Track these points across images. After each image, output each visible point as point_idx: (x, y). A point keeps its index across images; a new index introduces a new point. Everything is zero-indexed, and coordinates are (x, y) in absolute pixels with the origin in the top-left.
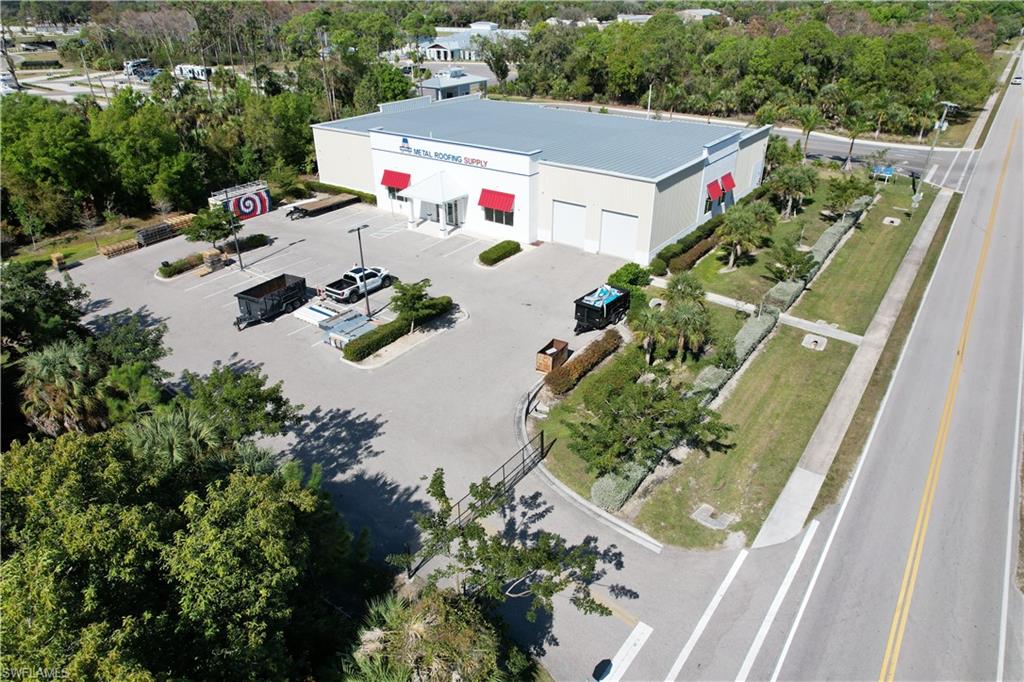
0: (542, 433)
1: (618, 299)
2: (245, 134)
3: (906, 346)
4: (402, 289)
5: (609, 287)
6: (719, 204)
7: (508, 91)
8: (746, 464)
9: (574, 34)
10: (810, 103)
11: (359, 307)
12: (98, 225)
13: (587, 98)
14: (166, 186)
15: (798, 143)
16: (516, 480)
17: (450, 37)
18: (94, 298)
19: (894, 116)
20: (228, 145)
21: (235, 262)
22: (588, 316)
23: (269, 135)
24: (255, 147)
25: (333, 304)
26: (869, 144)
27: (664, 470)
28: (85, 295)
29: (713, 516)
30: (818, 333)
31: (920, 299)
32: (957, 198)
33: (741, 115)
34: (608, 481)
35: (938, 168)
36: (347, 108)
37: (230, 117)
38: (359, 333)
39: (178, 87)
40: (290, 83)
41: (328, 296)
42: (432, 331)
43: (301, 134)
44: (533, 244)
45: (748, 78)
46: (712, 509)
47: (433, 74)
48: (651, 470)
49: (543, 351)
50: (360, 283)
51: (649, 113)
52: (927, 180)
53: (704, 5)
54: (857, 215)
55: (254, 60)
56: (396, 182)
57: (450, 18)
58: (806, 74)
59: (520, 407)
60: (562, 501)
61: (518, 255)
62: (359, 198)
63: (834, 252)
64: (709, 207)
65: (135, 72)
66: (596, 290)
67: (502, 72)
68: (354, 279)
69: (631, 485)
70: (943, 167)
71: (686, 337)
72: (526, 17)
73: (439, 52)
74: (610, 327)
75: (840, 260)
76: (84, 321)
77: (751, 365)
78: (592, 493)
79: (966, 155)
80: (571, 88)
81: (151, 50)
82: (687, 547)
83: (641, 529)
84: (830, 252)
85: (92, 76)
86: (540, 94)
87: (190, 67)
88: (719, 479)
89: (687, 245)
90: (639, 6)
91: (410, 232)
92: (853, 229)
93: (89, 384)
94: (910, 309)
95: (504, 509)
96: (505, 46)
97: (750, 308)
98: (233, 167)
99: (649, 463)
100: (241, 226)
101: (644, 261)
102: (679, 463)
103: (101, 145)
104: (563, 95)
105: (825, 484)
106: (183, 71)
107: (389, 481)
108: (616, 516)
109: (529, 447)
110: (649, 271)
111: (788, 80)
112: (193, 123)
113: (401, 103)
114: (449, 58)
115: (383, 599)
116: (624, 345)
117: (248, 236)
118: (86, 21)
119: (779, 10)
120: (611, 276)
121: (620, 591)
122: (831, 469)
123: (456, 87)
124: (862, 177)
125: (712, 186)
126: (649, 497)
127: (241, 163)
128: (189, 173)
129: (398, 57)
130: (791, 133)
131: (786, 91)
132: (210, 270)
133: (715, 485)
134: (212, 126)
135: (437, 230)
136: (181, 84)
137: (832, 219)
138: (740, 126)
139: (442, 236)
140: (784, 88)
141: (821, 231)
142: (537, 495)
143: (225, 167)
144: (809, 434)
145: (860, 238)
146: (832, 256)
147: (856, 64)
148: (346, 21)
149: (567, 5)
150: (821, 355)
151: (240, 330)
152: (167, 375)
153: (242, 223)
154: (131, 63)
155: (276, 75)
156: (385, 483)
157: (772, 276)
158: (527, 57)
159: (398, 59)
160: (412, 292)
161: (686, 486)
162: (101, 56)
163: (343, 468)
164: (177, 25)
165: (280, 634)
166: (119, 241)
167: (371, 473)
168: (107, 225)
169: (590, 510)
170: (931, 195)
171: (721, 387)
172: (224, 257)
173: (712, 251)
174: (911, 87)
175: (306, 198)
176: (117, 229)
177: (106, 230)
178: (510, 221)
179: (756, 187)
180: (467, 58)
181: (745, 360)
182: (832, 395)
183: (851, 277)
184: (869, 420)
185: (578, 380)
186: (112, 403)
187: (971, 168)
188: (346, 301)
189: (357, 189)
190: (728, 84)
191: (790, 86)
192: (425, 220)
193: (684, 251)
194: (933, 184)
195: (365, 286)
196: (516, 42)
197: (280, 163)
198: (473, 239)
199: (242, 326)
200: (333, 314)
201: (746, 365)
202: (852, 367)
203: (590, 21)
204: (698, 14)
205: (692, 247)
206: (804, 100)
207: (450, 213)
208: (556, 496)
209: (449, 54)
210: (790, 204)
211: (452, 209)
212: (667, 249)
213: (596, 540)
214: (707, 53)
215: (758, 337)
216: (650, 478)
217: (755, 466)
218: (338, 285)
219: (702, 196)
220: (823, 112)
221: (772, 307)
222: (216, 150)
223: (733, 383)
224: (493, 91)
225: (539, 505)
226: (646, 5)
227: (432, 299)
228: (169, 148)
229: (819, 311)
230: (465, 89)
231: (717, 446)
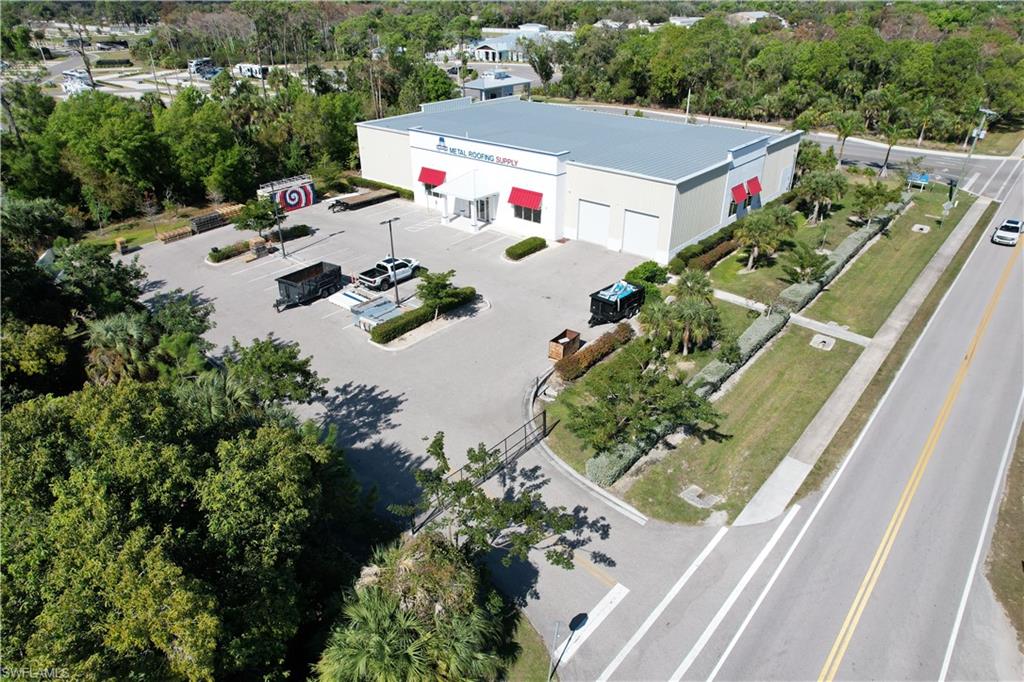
0: (544, 413)
1: (633, 294)
2: (295, 130)
3: (913, 350)
4: (429, 279)
5: (625, 284)
6: (745, 207)
7: (553, 93)
8: (739, 452)
9: (620, 36)
10: (854, 108)
11: (389, 295)
12: (157, 213)
13: (629, 101)
14: (220, 178)
15: (831, 149)
16: (519, 454)
17: (499, 38)
18: (151, 278)
19: (939, 123)
20: (279, 140)
21: (278, 250)
22: (602, 311)
23: (316, 131)
24: (303, 143)
25: (366, 291)
26: (905, 150)
27: (659, 453)
28: (144, 276)
29: (700, 496)
30: (826, 334)
31: (938, 304)
32: (994, 206)
33: (782, 121)
34: (603, 457)
35: (979, 178)
36: (392, 107)
37: (281, 114)
38: (387, 318)
39: (235, 86)
40: (339, 82)
41: (362, 283)
42: (455, 319)
43: (347, 132)
44: (559, 241)
45: (791, 83)
46: (701, 490)
47: (480, 75)
48: (645, 452)
49: (555, 340)
50: (391, 273)
51: (687, 116)
52: (965, 189)
53: (760, 7)
54: (884, 223)
55: (308, 59)
56: (432, 179)
57: (501, 19)
58: (851, 80)
59: (529, 390)
60: (558, 475)
61: (543, 251)
62: (398, 194)
63: (856, 257)
64: (733, 210)
65: (198, 71)
66: (612, 286)
67: (546, 74)
68: (386, 269)
69: (623, 463)
70: (985, 176)
71: (691, 331)
72: (576, 19)
73: (487, 53)
74: (624, 321)
75: (861, 265)
76: (141, 299)
77: (757, 361)
78: (587, 469)
79: (1012, 163)
80: (613, 90)
81: (214, 49)
82: (671, 521)
83: (629, 503)
84: (851, 257)
85: (159, 74)
86: (583, 96)
87: (249, 66)
88: (711, 464)
89: (707, 247)
90: (693, 8)
91: (444, 227)
92: (879, 236)
93: (144, 351)
94: (924, 314)
95: (504, 479)
96: (549, 49)
97: (760, 307)
98: (281, 162)
99: (642, 444)
100: (285, 217)
101: (663, 259)
102: (674, 448)
103: (163, 139)
104: (606, 98)
105: (812, 473)
106: (241, 70)
107: (403, 449)
108: (608, 491)
109: (532, 423)
110: (667, 269)
111: (832, 86)
112: (246, 120)
113: (443, 103)
114: (497, 59)
115: (386, 546)
116: (635, 338)
117: (292, 226)
118: (156, 21)
119: (837, 12)
120: (629, 273)
121: (600, 558)
122: (820, 460)
123: (500, 88)
124: (891, 186)
125: (737, 190)
126: (641, 476)
127: (289, 159)
128: (241, 166)
129: (444, 59)
130: (825, 138)
131: (829, 97)
132: (255, 257)
133: (706, 469)
134: (264, 122)
135: (469, 225)
136: (238, 82)
137: (858, 225)
138: (776, 131)
139: (473, 231)
140: (827, 93)
141: (845, 236)
142: (537, 468)
143: (275, 161)
144: (803, 427)
145: (886, 245)
146: (853, 261)
147: (903, 69)
148: (395, 23)
149: (620, 6)
150: (827, 355)
151: (279, 311)
152: (211, 346)
153: (286, 214)
154: (195, 62)
155: (326, 75)
156: (399, 452)
157: (788, 278)
158: (571, 59)
159: (446, 60)
160: (436, 281)
161: (678, 468)
162: (167, 54)
163: (362, 437)
164: (239, 26)
166: (176, 228)
167: (387, 443)
168: (166, 213)
169: (584, 484)
170: (967, 204)
171: (723, 380)
172: (269, 245)
173: (734, 253)
174: (959, 94)
175: (348, 192)
176: (174, 218)
177: (165, 218)
178: (537, 219)
179: (786, 191)
180: (515, 59)
181: (750, 357)
182: (831, 392)
183: (871, 282)
184: (864, 416)
185: (588, 368)
186: (162, 367)
187: (1015, 177)
188: (378, 289)
189: (396, 185)
190: (770, 89)
191: (834, 92)
192: (459, 216)
193: (704, 252)
194: (971, 192)
195: (395, 275)
196: (562, 45)
197: (325, 158)
198: (502, 235)
199: (281, 308)
200: (365, 300)
201: (752, 361)
202: (856, 367)
203: (641, 23)
204: (751, 17)
205: (713, 248)
206: (848, 106)
207: (482, 210)
208: (553, 470)
209: (497, 56)
210: (816, 209)
211: (483, 207)
212: (688, 249)
213: (585, 510)
214: (753, 57)
215: (764, 334)
216: (644, 459)
217: (747, 453)
218: (371, 273)
219: (727, 199)
220: (866, 118)
221: (783, 308)
222: (267, 145)
223: (736, 377)
224: (537, 92)
225: (537, 477)
226: (700, 7)
227: (456, 288)
228: (226, 143)
229: (833, 313)
230: (508, 91)
231: (713, 435)
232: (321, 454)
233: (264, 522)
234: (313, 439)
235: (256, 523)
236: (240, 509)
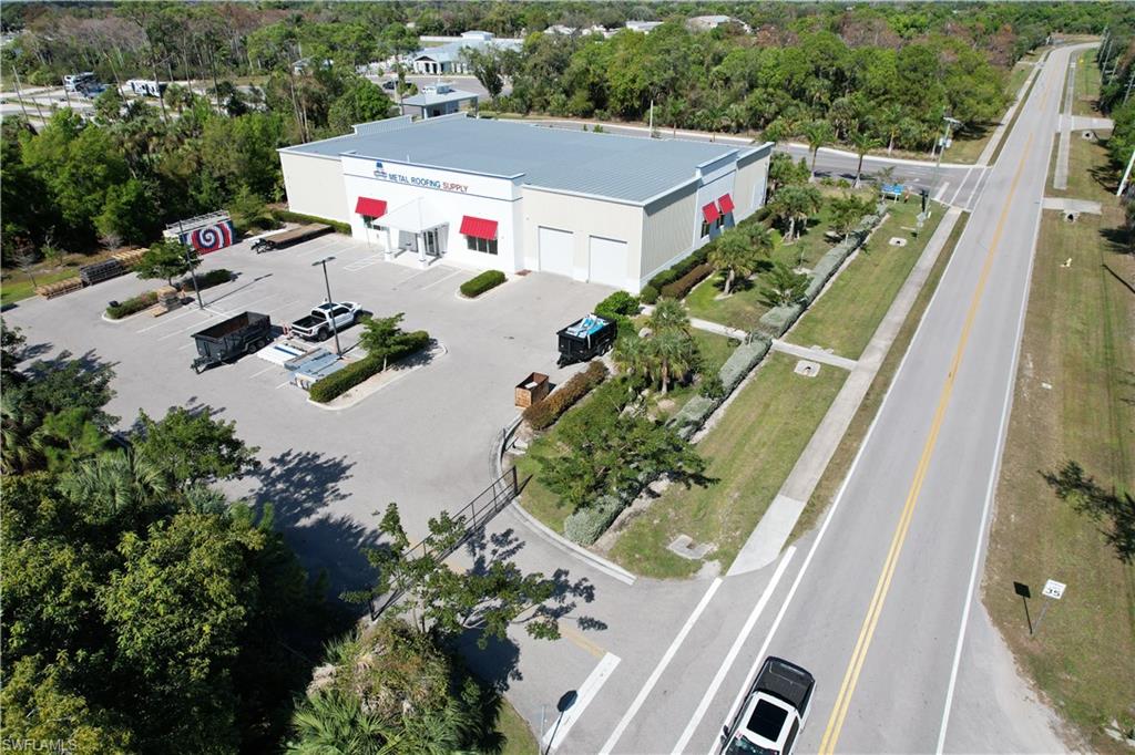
0: (514, 469)
1: (604, 329)
2: (204, 159)
3: (900, 369)
4: (373, 325)
5: (594, 318)
6: (718, 227)
7: (503, 108)
8: (728, 494)
9: (573, 44)
10: (824, 117)
11: (328, 345)
12: (34, 262)
13: (587, 114)
14: (114, 218)
15: (804, 161)
16: (488, 518)
17: (439, 48)
18: (31, 342)
19: (908, 131)
20: (186, 171)
21: (192, 300)
22: (572, 348)
23: (232, 161)
24: (215, 175)
25: (301, 343)
26: (876, 160)
27: (642, 502)
28: (21, 340)
29: (690, 546)
30: (811, 359)
31: (918, 321)
32: (965, 216)
33: (751, 131)
34: (582, 513)
35: (949, 187)
36: (320, 130)
37: (186, 141)
38: (327, 372)
39: (126, 106)
40: (255, 101)
41: (295, 334)
42: (407, 368)
43: (268, 159)
44: (520, 274)
45: (758, 92)
46: (690, 540)
47: (418, 87)
48: (628, 503)
49: (522, 386)
50: (329, 320)
51: (650, 129)
52: (936, 199)
53: (721, 11)
54: (862, 236)
55: (216, 74)
56: (371, 210)
57: (441, 26)
58: (818, 88)
59: (496, 443)
60: (535, 537)
61: (502, 285)
62: (332, 228)
63: (836, 275)
64: (705, 230)
65: (78, 88)
66: (580, 321)
67: (495, 87)
68: (323, 315)
69: (604, 518)
70: (954, 185)
71: (669, 367)
72: (525, 25)
73: (427, 65)
74: (596, 359)
75: (842, 283)
76: (20, 368)
77: (740, 393)
78: (565, 528)
79: (979, 171)
80: (570, 103)
81: (97, 62)
82: (660, 577)
83: (614, 561)
84: (831, 275)
85: (27, 91)
86: (538, 110)
87: (144, 82)
88: (700, 510)
89: (681, 272)
90: (651, 12)
91: (387, 263)
92: (856, 252)
93: (23, 435)
94: (907, 331)
95: (474, 547)
96: (497, 59)
97: (740, 334)
98: (192, 195)
99: (624, 495)
100: (199, 261)
101: (634, 288)
102: (659, 496)
103: (36, 173)
104: (562, 112)
105: (805, 511)
106: (133, 88)
107: (355, 523)
108: (590, 550)
109: (502, 481)
110: (639, 299)
111: (799, 94)
112: (144, 148)
113: (379, 125)
114: (439, 71)
115: (341, 639)
116: (609, 377)
117: (209, 271)
118: (19, 28)
119: (799, 17)
120: (599, 306)
121: (587, 623)
122: (812, 496)
123: (443, 104)
124: (865, 198)
125: (708, 209)
126: (625, 530)
127: (201, 193)
128: (140, 203)
129: (377, 73)
130: (797, 149)
131: (797, 105)
132: (166, 310)
133: (695, 516)
134: (167, 150)
135: (417, 261)
136: (130, 102)
137: (836, 240)
138: (745, 143)
139: (422, 267)
140: (795, 102)
141: (823, 253)
142: (509, 532)
143: (184, 196)
144: (793, 462)
145: (865, 260)
146: (833, 279)
147: (868, 76)
148: (318, 32)
149: (572, 9)
150: (813, 382)
151: (198, 373)
152: (115, 420)
153: (200, 258)
154: (73, 78)
155: (240, 93)
156: (350, 526)
157: (767, 301)
158: (521, 69)
159: (381, 73)
160: (381, 328)
161: (664, 518)
162: (37, 68)
163: (308, 513)
164: (127, 34)
165: (226, 672)
166: (61, 280)
167: (337, 516)
168: (47, 262)
169: (563, 545)
170: (939, 214)
171: (706, 417)
172: (181, 295)
173: (710, 277)
174: (923, 102)
175: (274, 229)
176: (57, 266)
177: (46, 267)
178: (494, 250)
179: (760, 208)
180: (459, 70)
181: (733, 389)
182: (820, 422)
183: (852, 301)
184: (855, 445)
185: (560, 413)
186: (50, 453)
187: (981, 185)
188: (315, 339)
189: (330, 218)
190: (737, 98)
191: (801, 100)
192: (405, 250)
193: (678, 277)
194: (942, 202)
195: (334, 323)
196: (510, 55)
197: (245, 191)
198: (455, 270)
199: (201, 369)
200: (300, 353)
201: (735, 394)
202: (844, 393)
203: (596, 29)
204: (712, 22)
205: (687, 273)
206: (818, 114)
207: (431, 242)
208: (528, 532)
209: (439, 67)
210: (792, 225)
211: (432, 240)
212: (660, 275)
213: (567, 573)
214: (716, 65)
215: (747, 364)
216: (627, 511)
217: (736, 495)
218: (306, 322)
219: (698, 220)
220: (836, 128)
221: (764, 334)
222: (171, 176)
223: (720, 413)
224: (486, 107)
225: (511, 542)
226: (658, 11)
227: (405, 334)
228: (117, 175)
229: (816, 336)
230: (453, 107)
231: (700, 479)
232: (254, 540)
233: (191, 625)
234: (245, 522)
235: (181, 627)
236: (158, 615)
